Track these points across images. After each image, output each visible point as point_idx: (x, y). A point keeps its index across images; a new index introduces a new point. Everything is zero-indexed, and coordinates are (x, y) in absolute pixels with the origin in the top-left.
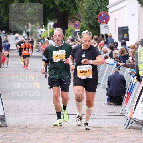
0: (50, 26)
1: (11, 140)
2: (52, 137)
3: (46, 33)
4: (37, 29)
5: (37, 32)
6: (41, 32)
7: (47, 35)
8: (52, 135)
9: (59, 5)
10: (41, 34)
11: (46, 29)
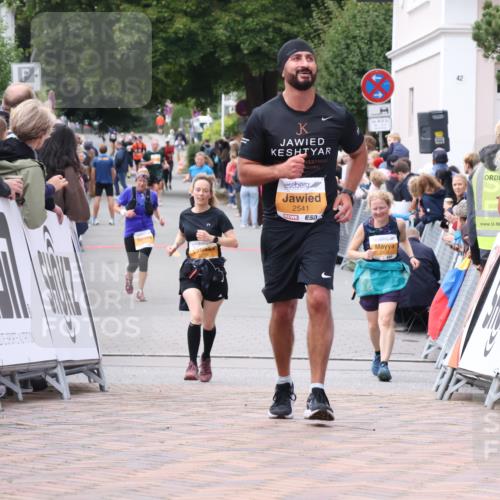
0: (227, 108)
1: (119, 428)
2: (232, 421)
3: (216, 127)
4: (190, 117)
5: (190, 126)
6: (202, 125)
7: (218, 133)
8: (231, 416)
9: (250, 54)
10: (200, 130)
11: (216, 118)
